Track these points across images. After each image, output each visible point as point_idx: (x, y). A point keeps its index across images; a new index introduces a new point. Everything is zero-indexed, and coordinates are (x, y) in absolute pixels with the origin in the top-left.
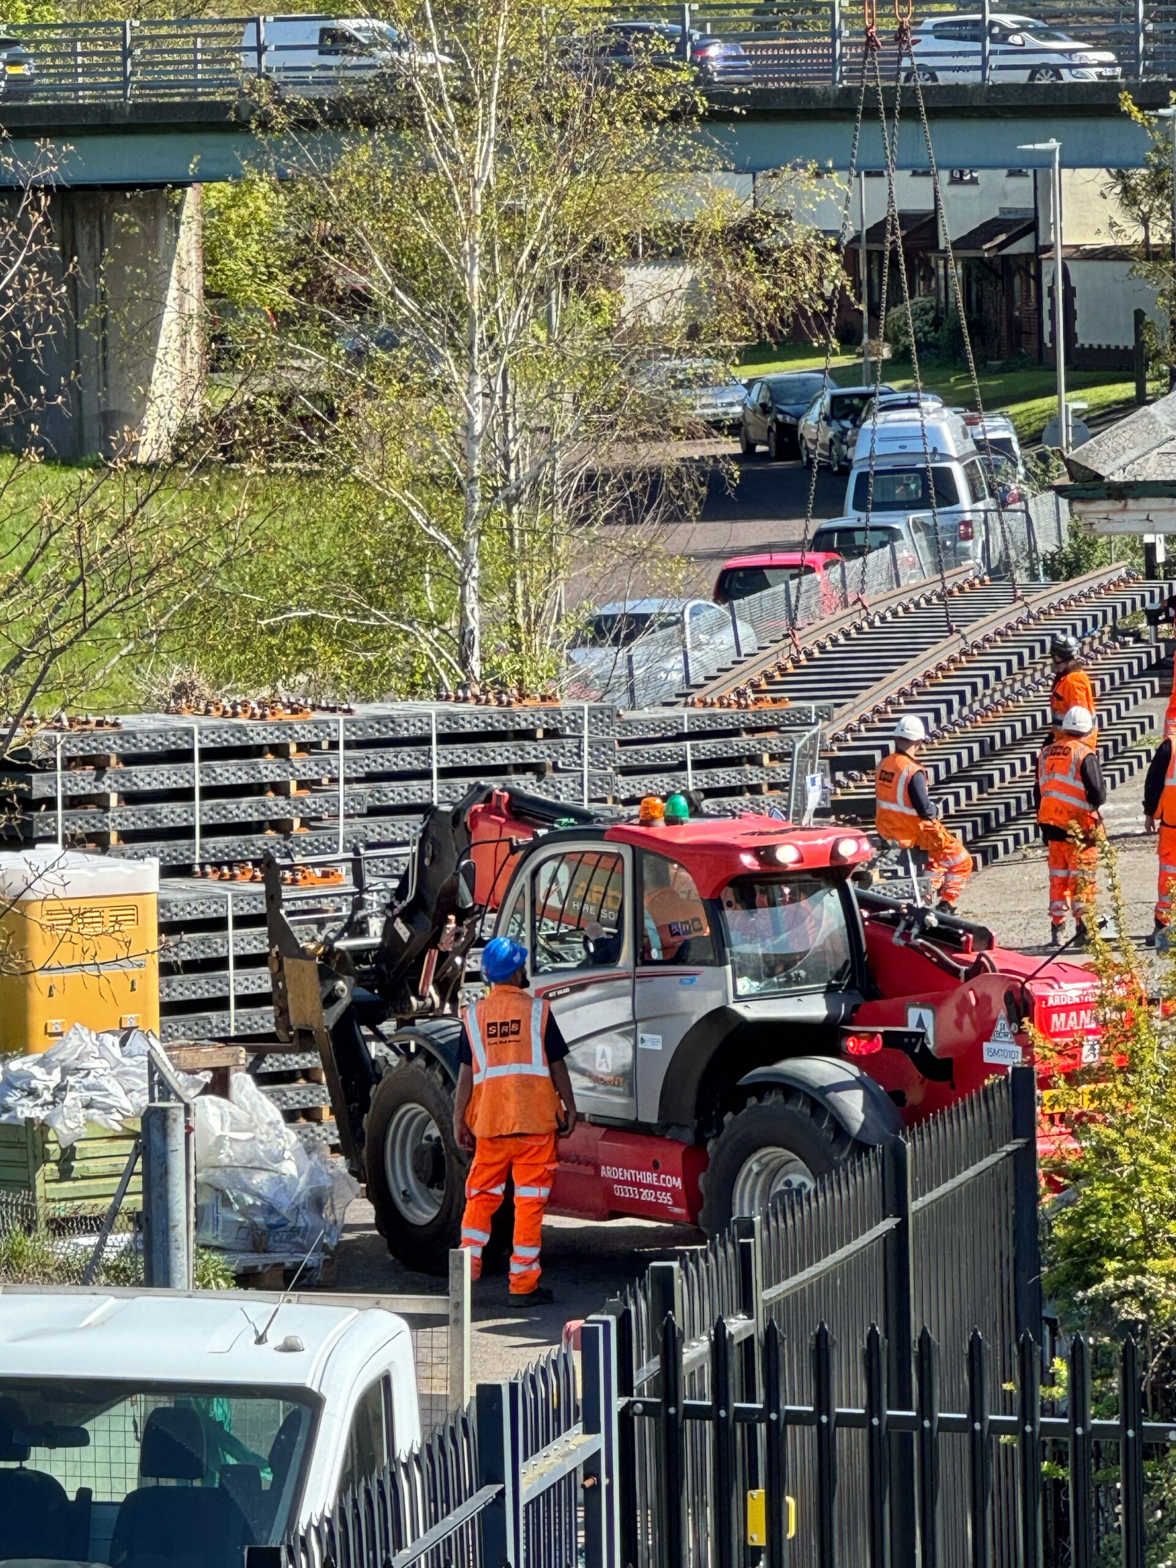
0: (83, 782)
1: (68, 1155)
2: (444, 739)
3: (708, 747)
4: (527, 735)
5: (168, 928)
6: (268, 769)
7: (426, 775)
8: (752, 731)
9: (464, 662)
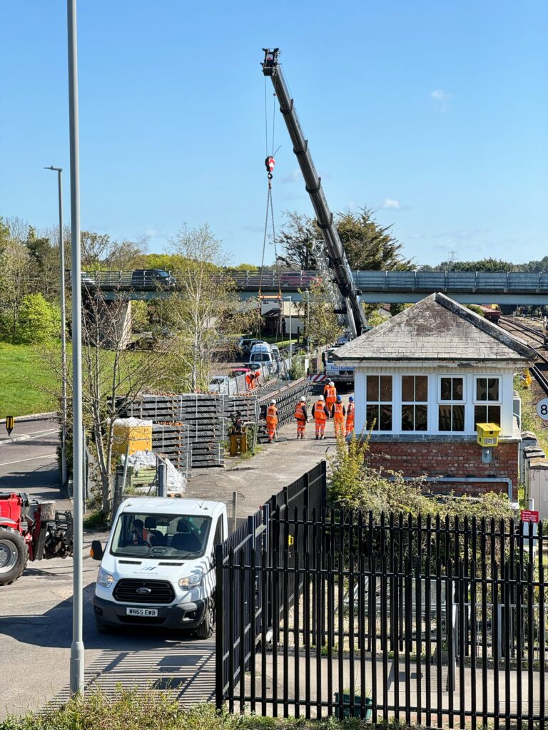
0: (136, 407)
1: (137, 473)
2: (199, 400)
3: (238, 403)
4: (213, 400)
5: (154, 433)
6: (168, 405)
7: (195, 406)
8: (246, 400)
9: (193, 386)
